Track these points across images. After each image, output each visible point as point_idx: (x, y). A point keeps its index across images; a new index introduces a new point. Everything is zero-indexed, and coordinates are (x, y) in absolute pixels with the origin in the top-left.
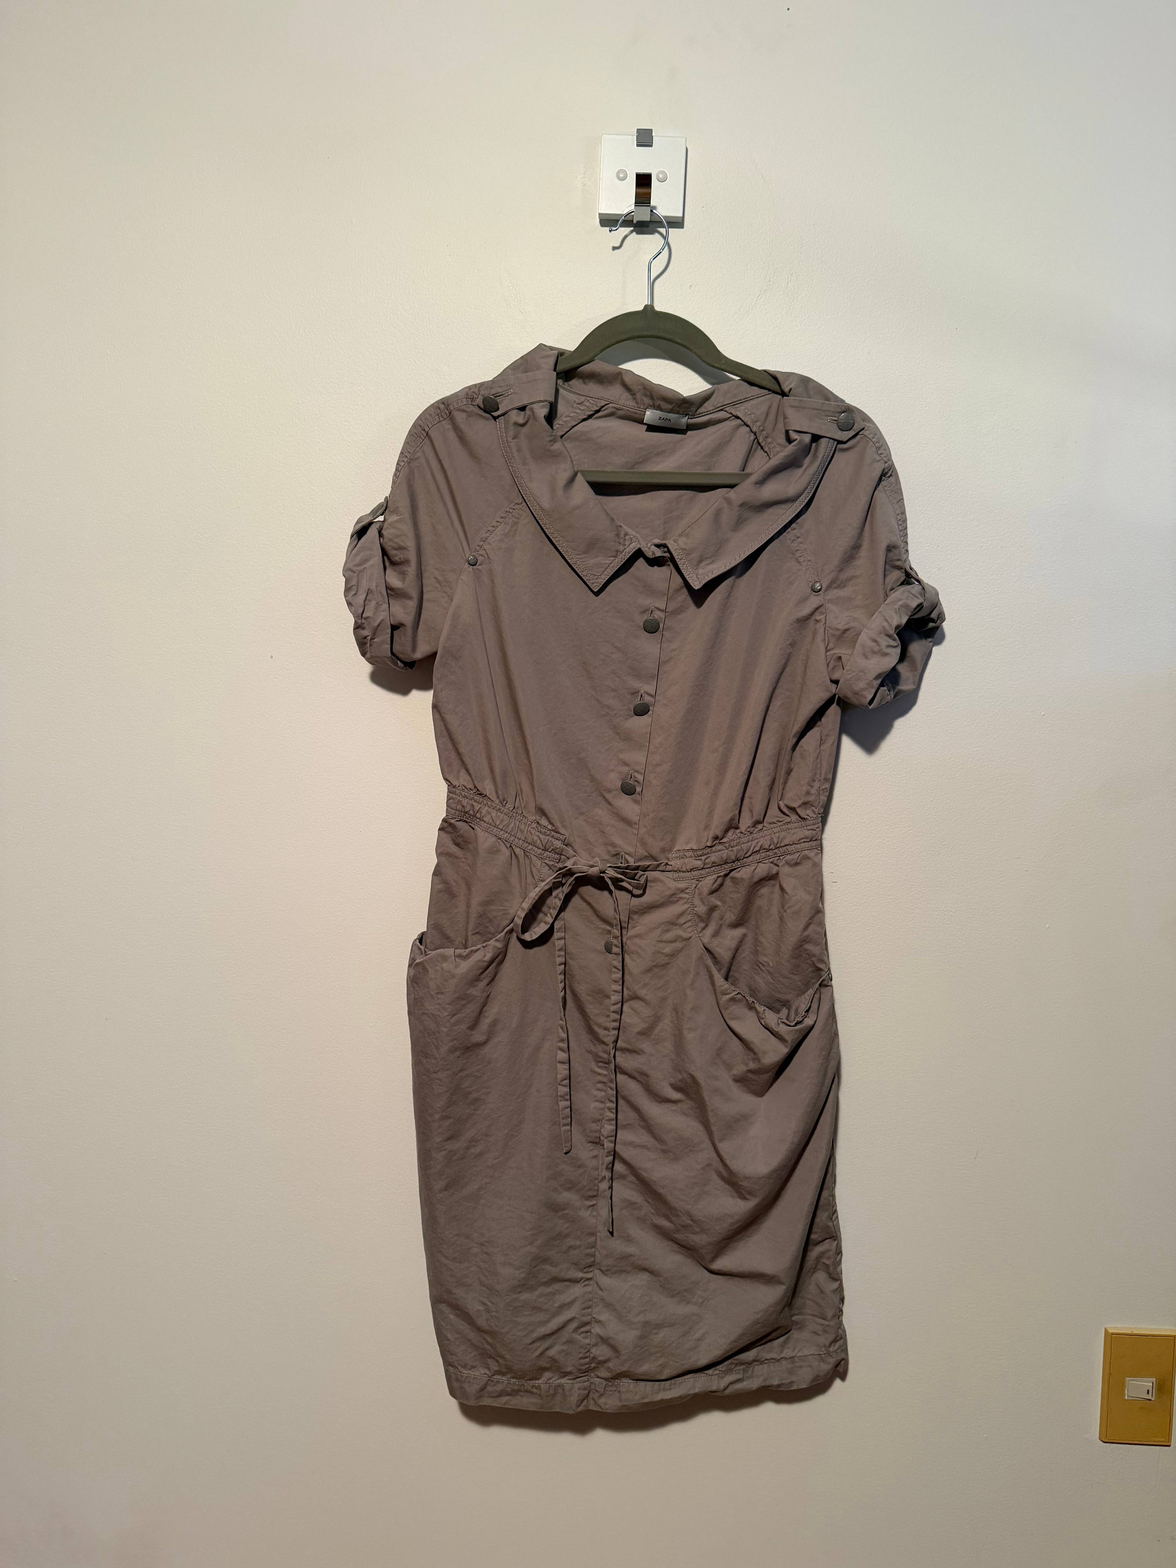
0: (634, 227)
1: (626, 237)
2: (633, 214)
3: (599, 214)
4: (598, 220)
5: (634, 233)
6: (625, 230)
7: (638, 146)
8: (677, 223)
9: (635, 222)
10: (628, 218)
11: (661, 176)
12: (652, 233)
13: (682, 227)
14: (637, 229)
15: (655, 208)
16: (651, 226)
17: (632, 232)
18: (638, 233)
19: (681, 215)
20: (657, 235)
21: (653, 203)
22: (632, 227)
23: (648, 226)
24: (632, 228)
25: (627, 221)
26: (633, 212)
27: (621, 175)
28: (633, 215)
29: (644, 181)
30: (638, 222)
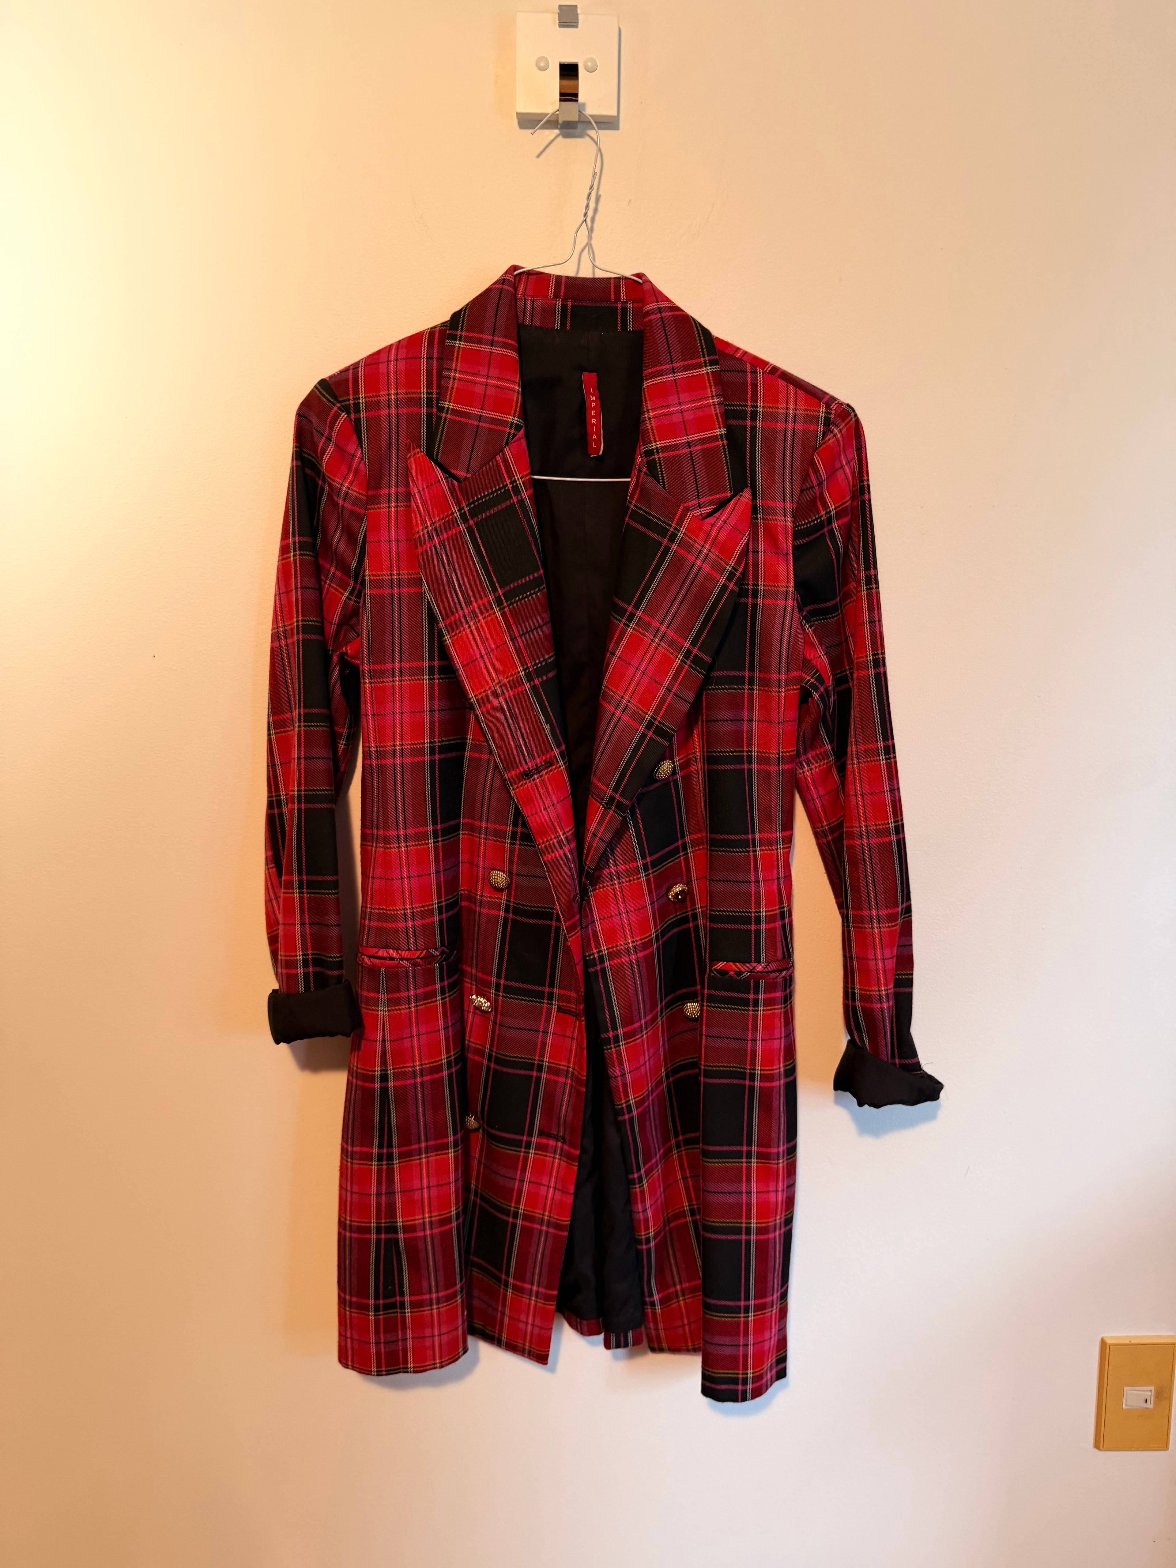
0: (561, 129)
1: (551, 142)
2: (558, 112)
3: (517, 113)
4: (515, 121)
5: (560, 138)
6: (551, 133)
7: (560, 26)
8: (609, 123)
9: (560, 121)
10: (553, 119)
11: (589, 64)
12: (581, 136)
13: (616, 128)
14: (564, 131)
15: (584, 105)
16: (580, 126)
17: (558, 135)
18: (566, 136)
19: (615, 114)
20: (587, 138)
21: (581, 98)
22: (556, 128)
23: (575, 128)
24: (557, 131)
25: (552, 123)
26: (557, 110)
27: (542, 64)
28: (558, 114)
29: (569, 71)
30: (564, 123)
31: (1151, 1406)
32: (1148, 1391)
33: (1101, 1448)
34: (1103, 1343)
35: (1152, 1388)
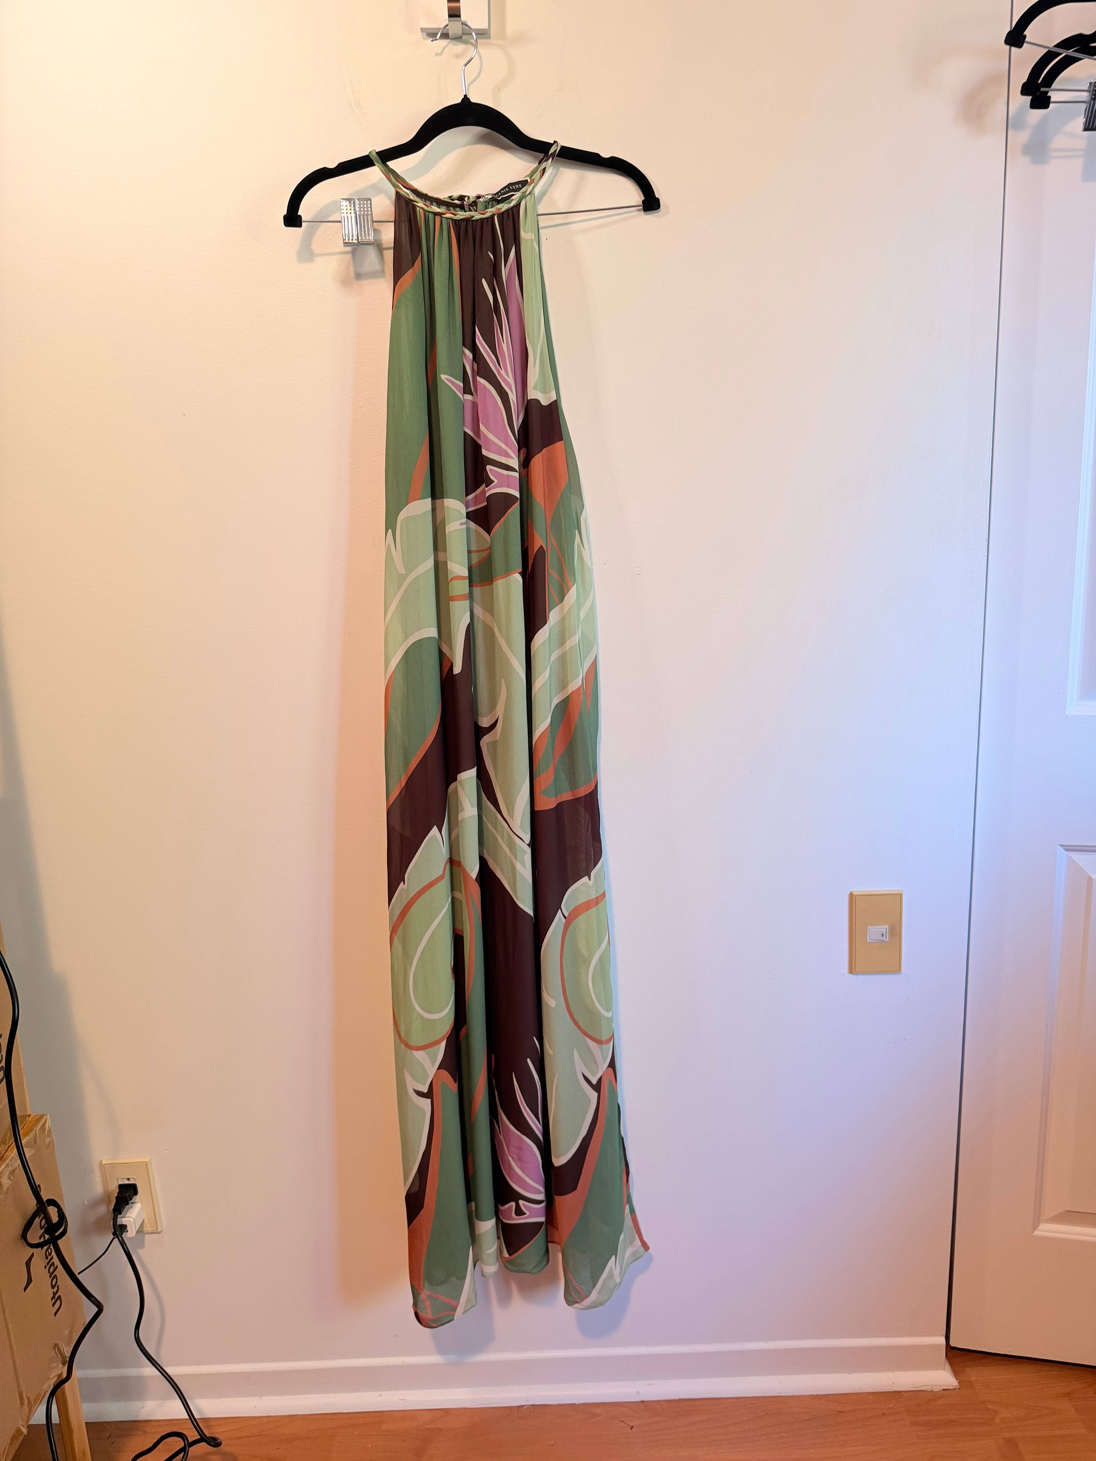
1: (445, 47)
2: (448, 27)
3: (421, 28)
4: (420, 33)
5: (451, 44)
6: (446, 42)
8: (484, 34)
9: (450, 34)
10: (445, 31)
12: (466, 43)
13: (489, 38)
14: (453, 40)
15: (465, 21)
16: (464, 37)
17: (448, 44)
18: (455, 44)
19: (487, 28)
21: (463, 16)
23: (462, 38)
24: (450, 40)
25: (444, 34)
26: (447, 26)
28: (448, 29)
30: (453, 34)
31: (887, 940)
32: (884, 928)
33: (854, 972)
34: (851, 895)
35: (887, 927)
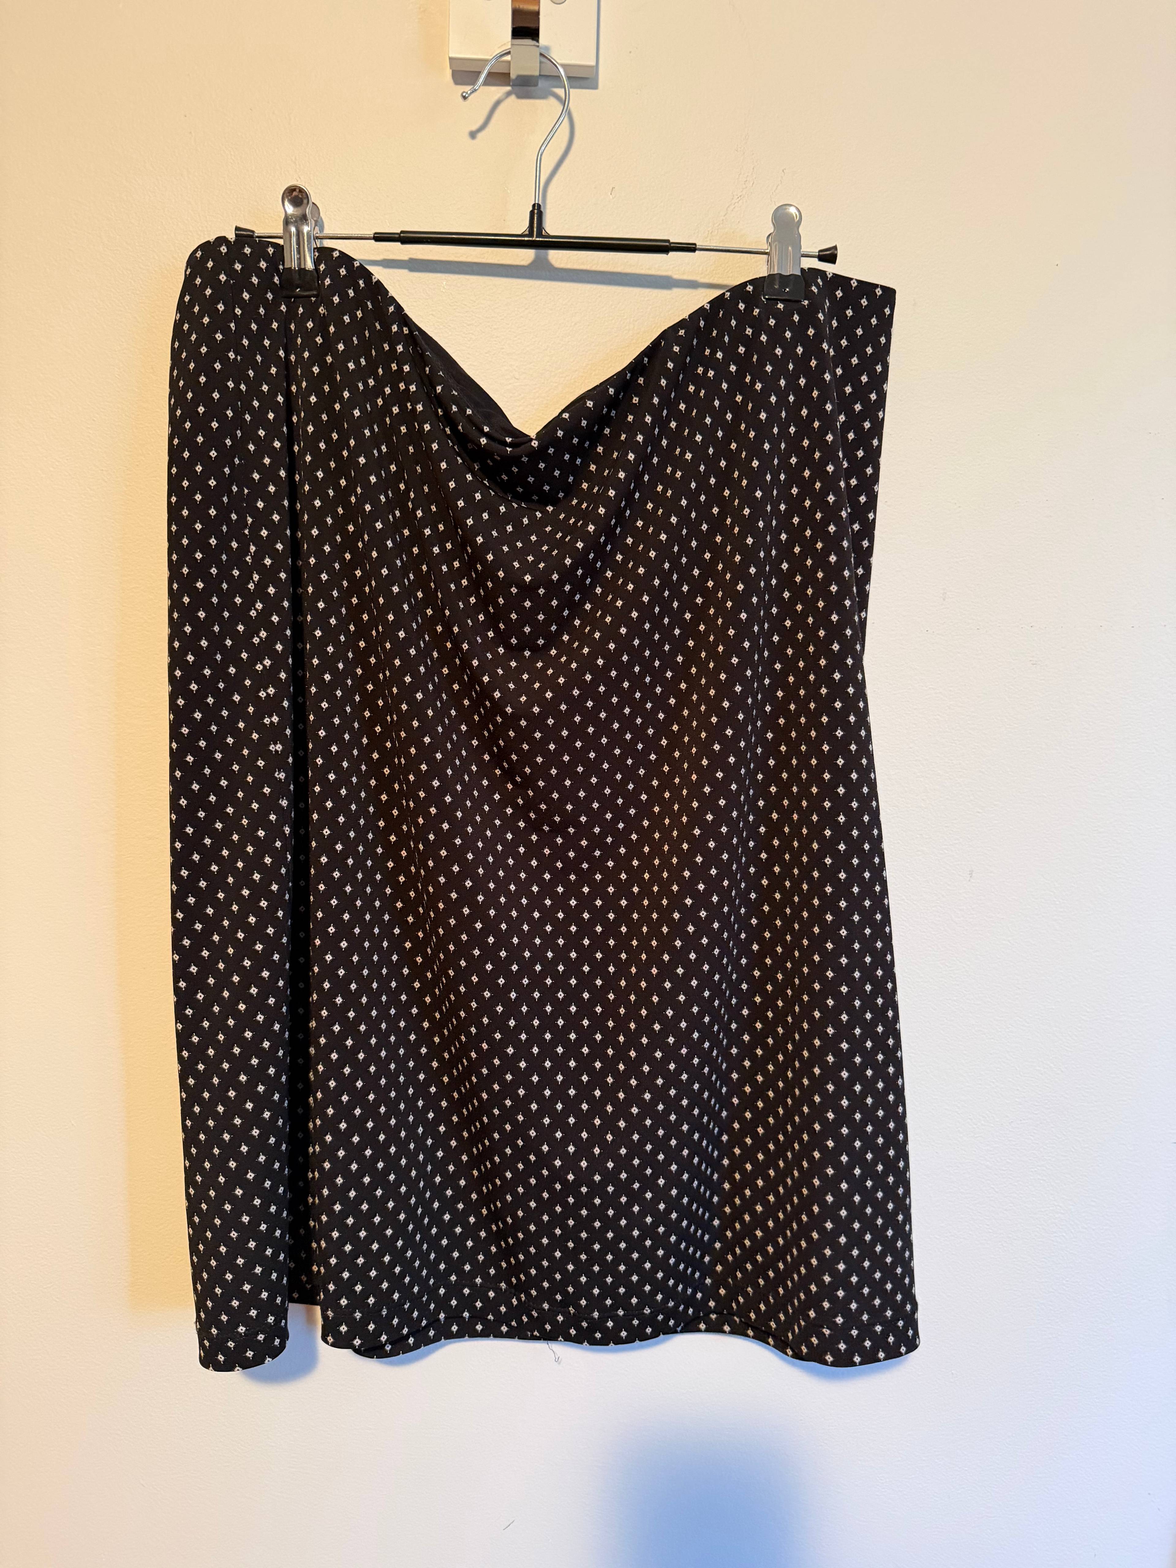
0: (512, 86)
1: (498, 103)
2: (508, 58)
3: (452, 58)
4: (449, 72)
5: (513, 97)
6: (498, 91)
8: (585, 79)
9: (513, 76)
10: (501, 67)
12: (544, 97)
13: (595, 86)
14: (516, 88)
15: (547, 49)
16: (542, 83)
17: (508, 94)
18: (520, 96)
19: (591, 65)
20: (551, 102)
21: (543, 40)
22: (508, 85)
23: (536, 85)
24: (509, 88)
25: (499, 73)
26: (508, 54)
28: (508, 62)
30: (519, 77)
